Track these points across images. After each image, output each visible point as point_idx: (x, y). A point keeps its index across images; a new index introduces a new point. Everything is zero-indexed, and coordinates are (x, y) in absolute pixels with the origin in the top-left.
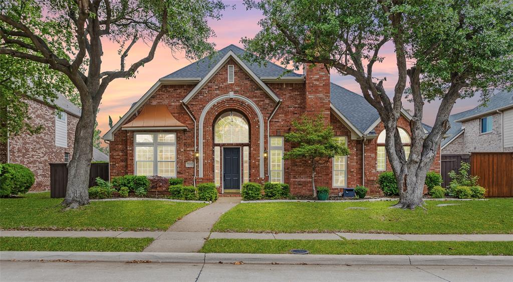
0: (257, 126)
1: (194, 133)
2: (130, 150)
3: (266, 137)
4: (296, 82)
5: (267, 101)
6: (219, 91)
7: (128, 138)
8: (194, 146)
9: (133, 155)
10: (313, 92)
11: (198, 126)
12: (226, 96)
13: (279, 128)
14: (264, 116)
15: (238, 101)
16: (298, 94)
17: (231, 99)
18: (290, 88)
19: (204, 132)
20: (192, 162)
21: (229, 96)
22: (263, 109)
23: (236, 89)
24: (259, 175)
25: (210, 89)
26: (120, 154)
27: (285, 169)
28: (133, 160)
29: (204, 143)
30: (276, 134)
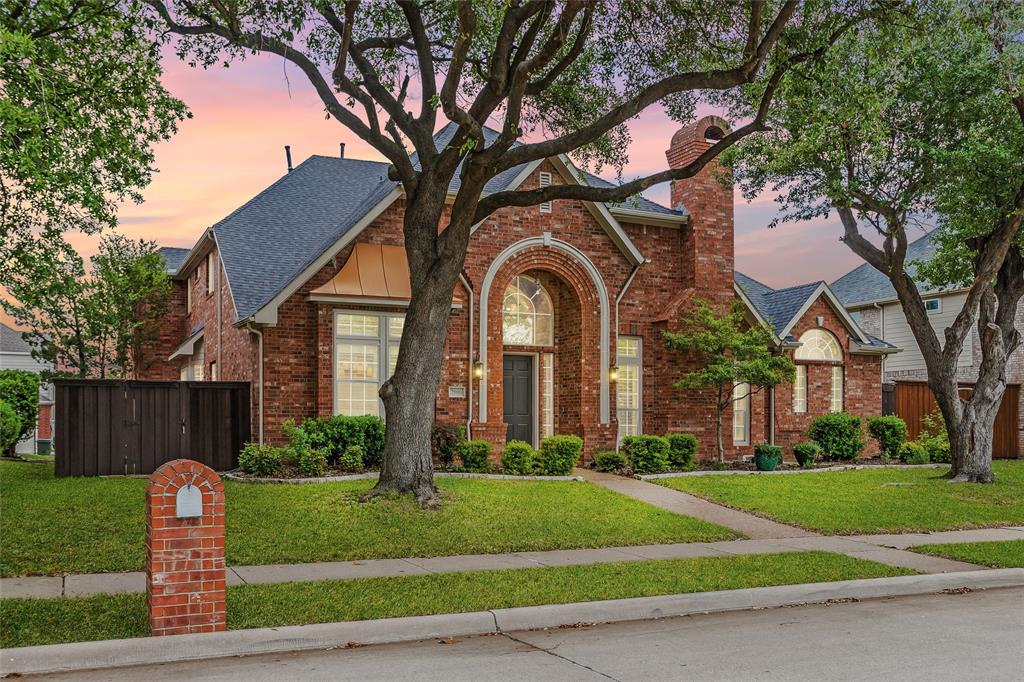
0: (595, 313)
1: (468, 319)
2: (325, 353)
3: (612, 336)
4: (667, 226)
5: (615, 260)
6: (522, 226)
7: (321, 321)
8: (468, 349)
9: (331, 364)
10: (707, 249)
11: (477, 304)
12: (538, 241)
13: (634, 319)
14: (610, 292)
15: (559, 254)
16: (668, 252)
17: (546, 247)
18: (655, 237)
19: (489, 316)
20: (461, 386)
21: (542, 241)
22: (608, 276)
23: (557, 226)
24: (599, 419)
25: (503, 220)
26: (291, 361)
27: (644, 406)
28: (331, 376)
29: (488, 342)
30: (629, 332)
